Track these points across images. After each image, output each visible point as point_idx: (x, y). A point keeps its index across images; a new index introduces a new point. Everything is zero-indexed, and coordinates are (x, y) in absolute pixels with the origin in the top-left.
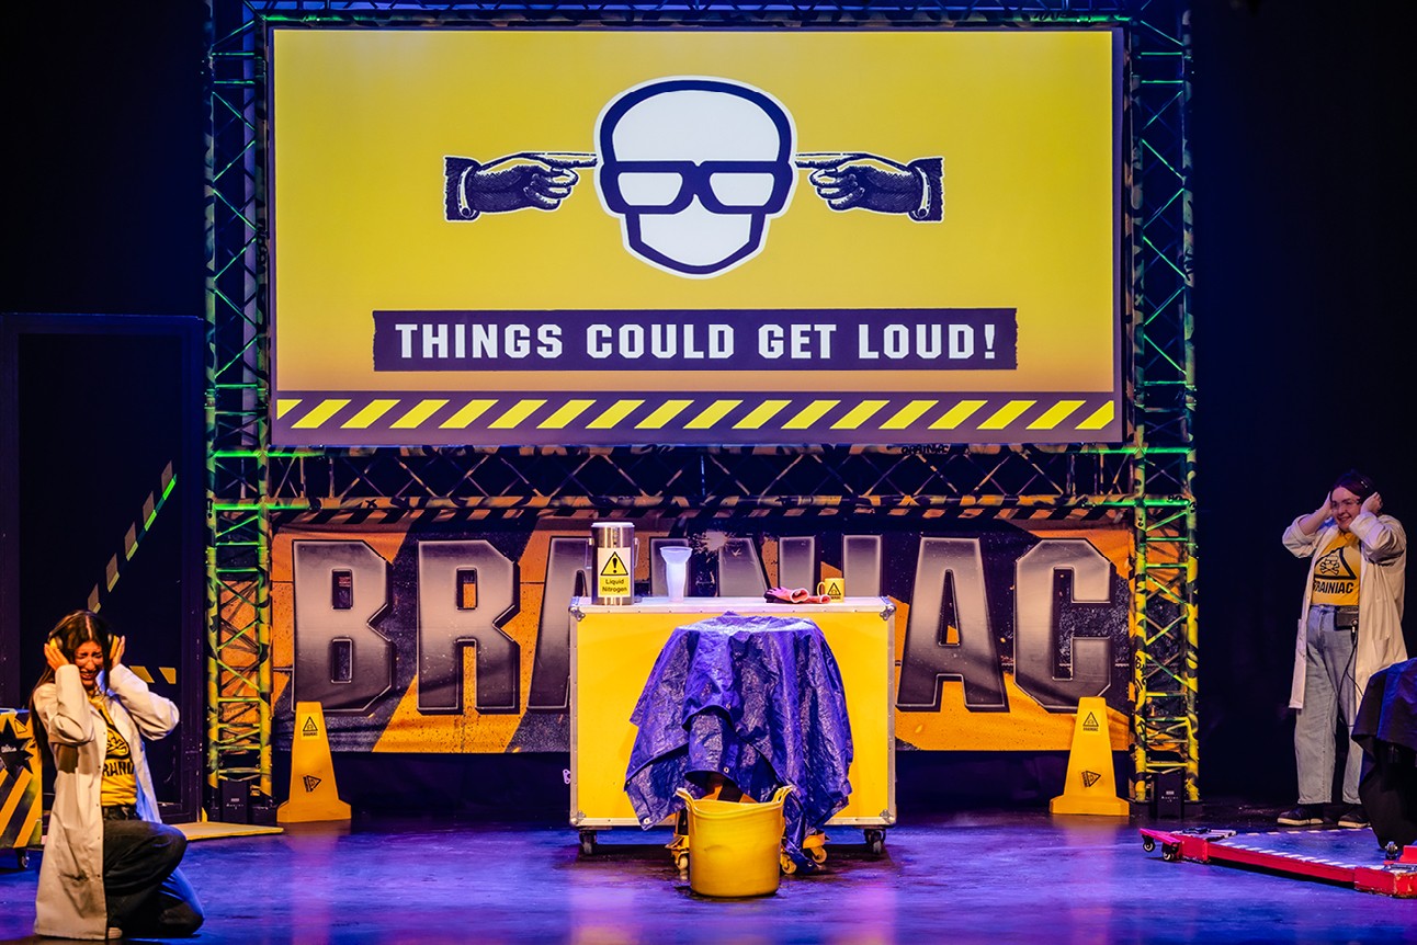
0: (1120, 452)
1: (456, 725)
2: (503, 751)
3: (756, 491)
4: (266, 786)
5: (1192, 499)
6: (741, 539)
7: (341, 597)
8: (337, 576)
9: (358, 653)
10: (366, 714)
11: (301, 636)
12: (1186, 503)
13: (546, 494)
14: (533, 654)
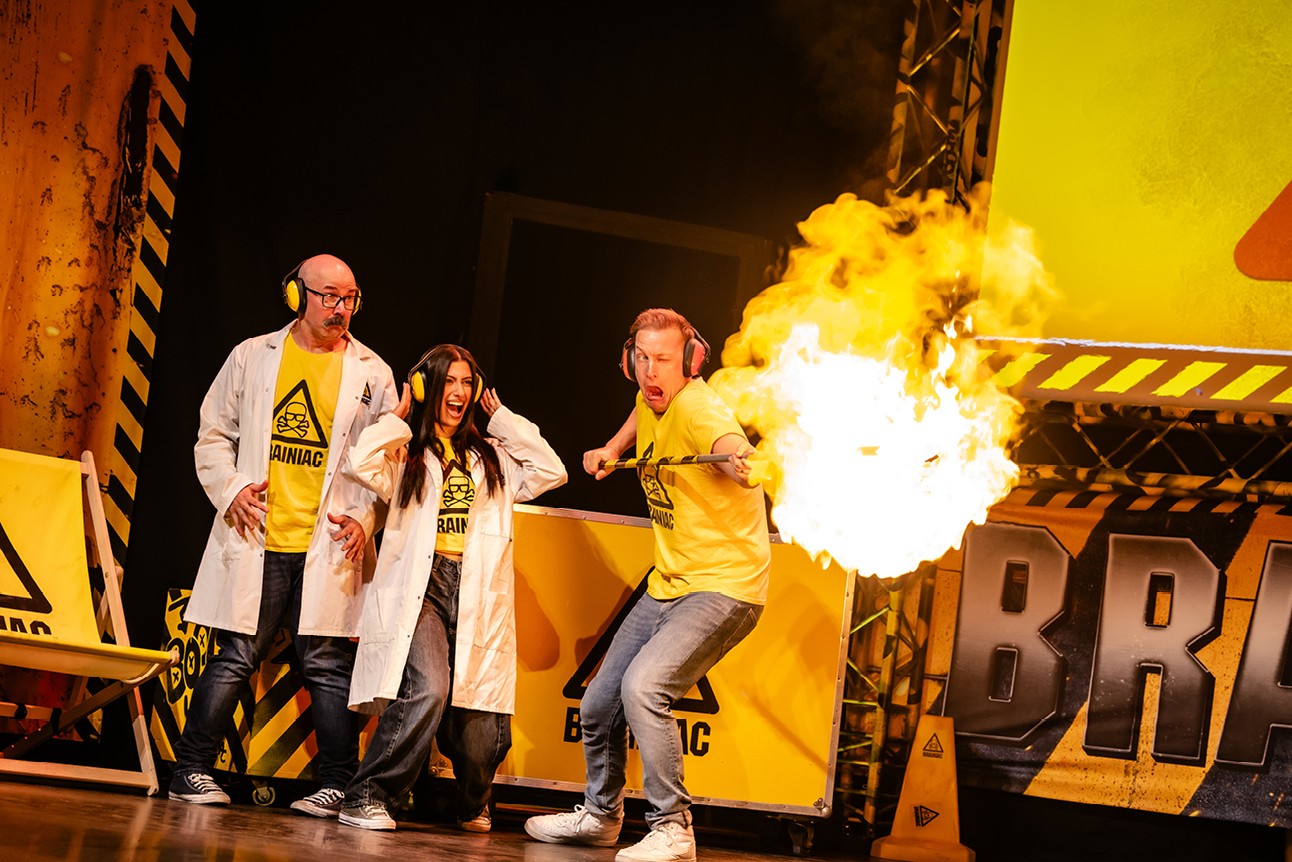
1: (1126, 773)
2: (1179, 811)
4: (869, 812)
7: (1013, 600)
8: (1012, 568)
9: (1024, 667)
10: (1023, 745)
11: (962, 640)
13: (1243, 476)
14: (1230, 691)
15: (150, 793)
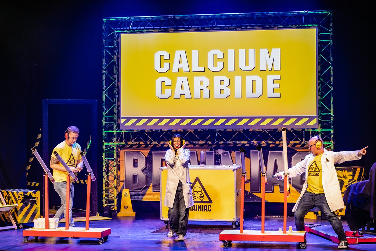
0: (315, 130)
3: (227, 140)
4: (116, 208)
5: (333, 142)
6: (226, 151)
7: (135, 165)
8: (134, 160)
9: (139, 177)
10: (141, 191)
11: (126, 174)
12: (331, 143)
15: (16, 229)
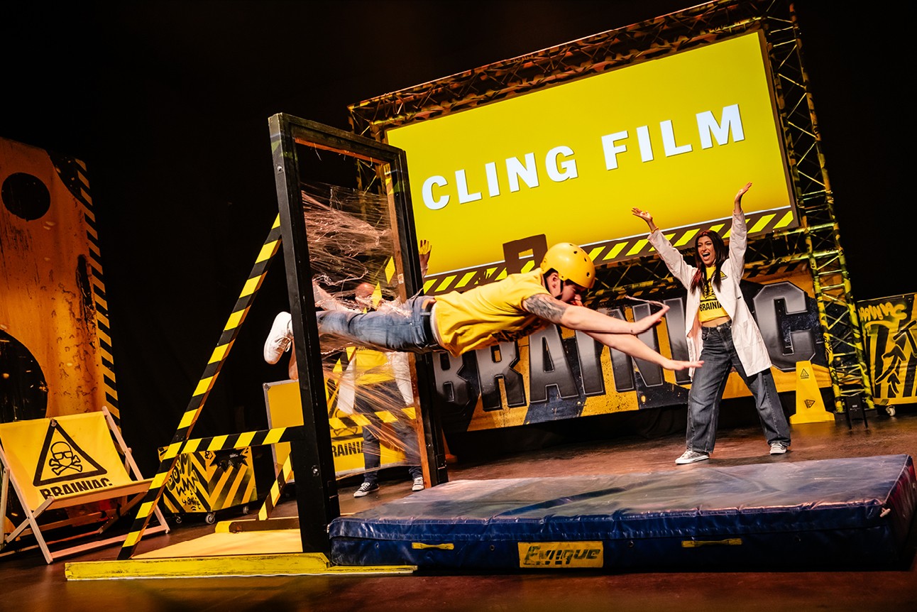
0: (796, 232)
1: (501, 415)
2: (522, 424)
3: (612, 286)
5: (841, 249)
6: (614, 310)
9: (455, 388)
10: (463, 414)
12: (837, 251)
14: (529, 378)
15: (167, 532)
